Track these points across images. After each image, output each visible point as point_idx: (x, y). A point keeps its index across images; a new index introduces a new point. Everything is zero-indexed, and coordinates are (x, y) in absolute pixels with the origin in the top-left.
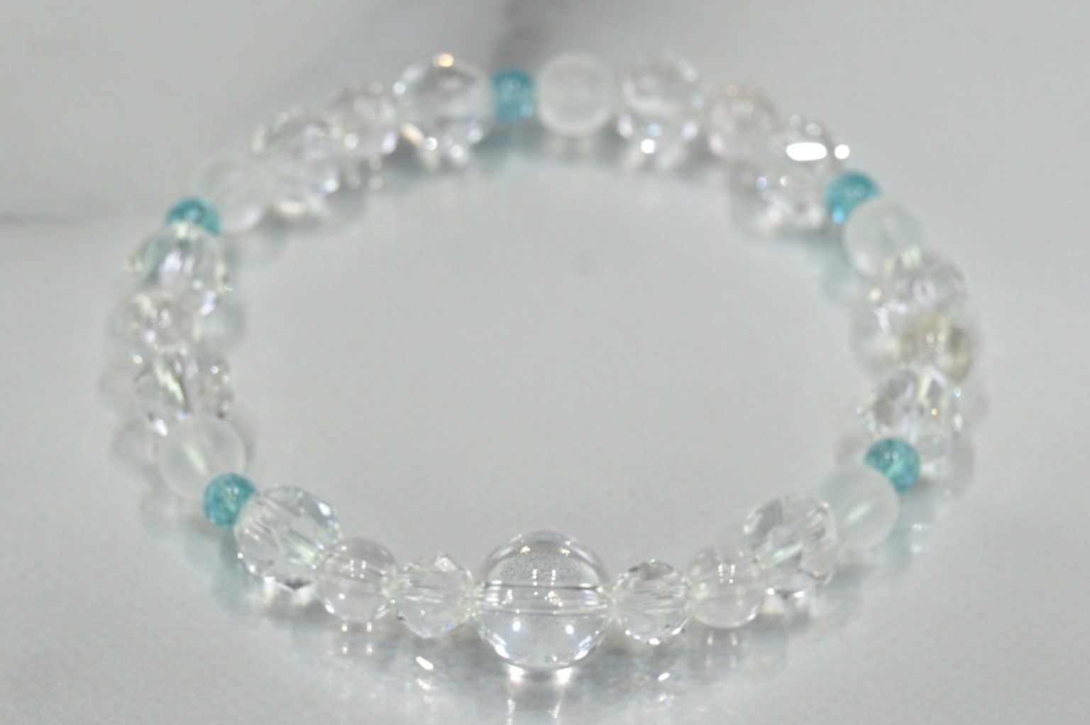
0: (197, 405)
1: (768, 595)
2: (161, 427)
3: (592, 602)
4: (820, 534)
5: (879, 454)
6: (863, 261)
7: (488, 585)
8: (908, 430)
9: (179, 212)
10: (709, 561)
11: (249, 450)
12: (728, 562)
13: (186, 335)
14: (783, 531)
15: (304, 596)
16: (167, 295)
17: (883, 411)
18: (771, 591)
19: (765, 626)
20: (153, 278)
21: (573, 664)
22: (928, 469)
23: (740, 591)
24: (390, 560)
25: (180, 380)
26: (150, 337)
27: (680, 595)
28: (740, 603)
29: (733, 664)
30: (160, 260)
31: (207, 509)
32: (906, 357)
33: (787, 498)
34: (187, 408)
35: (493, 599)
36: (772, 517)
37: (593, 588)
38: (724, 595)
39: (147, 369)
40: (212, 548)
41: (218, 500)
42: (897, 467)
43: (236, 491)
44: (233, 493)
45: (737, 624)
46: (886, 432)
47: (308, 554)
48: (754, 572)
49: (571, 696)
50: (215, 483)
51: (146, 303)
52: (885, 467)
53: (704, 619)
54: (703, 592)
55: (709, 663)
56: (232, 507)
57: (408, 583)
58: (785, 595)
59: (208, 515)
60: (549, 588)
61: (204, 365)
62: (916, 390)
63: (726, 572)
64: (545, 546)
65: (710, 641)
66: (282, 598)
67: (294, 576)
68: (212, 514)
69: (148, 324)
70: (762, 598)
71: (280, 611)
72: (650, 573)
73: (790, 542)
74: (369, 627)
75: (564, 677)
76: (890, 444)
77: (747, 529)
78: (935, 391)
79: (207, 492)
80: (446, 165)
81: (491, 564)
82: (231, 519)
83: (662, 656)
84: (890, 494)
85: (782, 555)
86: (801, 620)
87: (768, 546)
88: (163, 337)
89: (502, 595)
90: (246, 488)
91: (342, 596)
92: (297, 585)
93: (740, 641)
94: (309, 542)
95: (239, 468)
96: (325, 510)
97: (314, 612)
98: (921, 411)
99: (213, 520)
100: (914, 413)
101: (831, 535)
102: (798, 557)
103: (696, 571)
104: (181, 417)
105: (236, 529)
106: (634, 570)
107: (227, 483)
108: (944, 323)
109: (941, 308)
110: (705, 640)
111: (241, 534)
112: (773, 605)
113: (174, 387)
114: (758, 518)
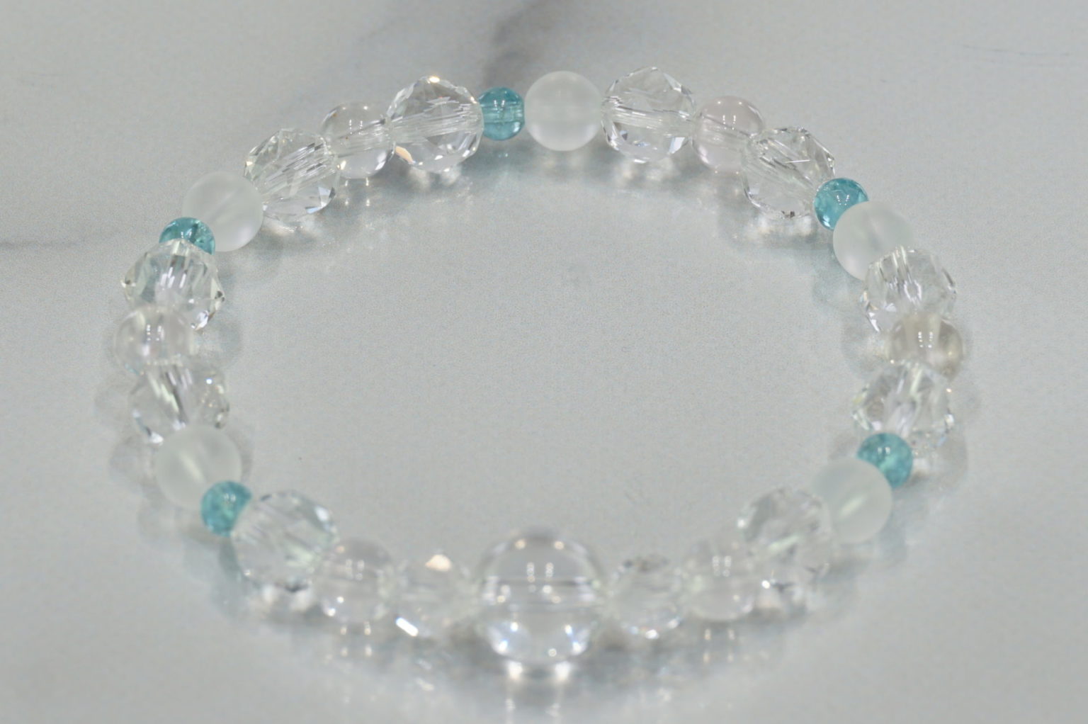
0: (194, 416)
1: (763, 588)
2: (158, 439)
3: (588, 597)
4: (814, 526)
5: (873, 447)
6: (852, 265)
7: (484, 583)
8: (900, 424)
9: (173, 231)
10: (704, 554)
11: (246, 461)
12: (723, 553)
13: (183, 349)
14: (776, 524)
15: (303, 600)
16: (161, 310)
17: (874, 407)
18: (766, 584)
19: (760, 619)
20: (148, 295)
21: (571, 659)
22: (920, 465)
23: (736, 583)
24: (386, 560)
25: (175, 392)
26: (146, 350)
27: (676, 587)
28: (736, 598)
29: (730, 658)
30: (154, 278)
31: (205, 516)
32: (896, 355)
33: (781, 491)
34: (182, 417)
35: (489, 596)
36: (765, 510)
37: (589, 583)
38: (720, 587)
39: (144, 382)
40: (212, 556)
41: (216, 507)
42: (890, 461)
43: (234, 498)
44: (229, 500)
45: (732, 616)
46: (878, 427)
47: (305, 558)
48: (749, 565)
49: (571, 691)
50: (212, 491)
51: (140, 318)
52: (879, 461)
53: (701, 613)
54: (699, 584)
55: (706, 657)
56: (229, 514)
57: (404, 582)
58: (781, 588)
59: (206, 522)
60: (544, 583)
61: (199, 377)
62: (907, 385)
63: (722, 565)
64: (540, 540)
65: (708, 635)
66: (281, 603)
67: (291, 580)
68: (210, 521)
69: (144, 339)
70: (758, 590)
71: (278, 617)
72: (645, 567)
73: (785, 534)
74: (368, 631)
75: (562, 672)
76: (882, 438)
77: (742, 523)
78: (926, 384)
79: (205, 498)
80: (437, 183)
81: (487, 561)
82: (228, 525)
83: (659, 649)
84: (884, 487)
85: (777, 547)
86: (798, 614)
87: (762, 540)
88: (158, 351)
89: (498, 593)
90: (242, 494)
91: (341, 600)
92: (295, 589)
93: (737, 634)
94: (307, 546)
95: (236, 476)
96: (322, 515)
97: (314, 615)
98: (913, 403)
99: (210, 528)
100: (906, 406)
101: (826, 528)
102: (792, 551)
103: (691, 564)
104: (178, 426)
105: (233, 534)
106: (628, 564)
107: (224, 490)
108: (934, 321)
109: (930, 306)
110: (702, 634)
111: (238, 539)
112: (770, 601)
113: (170, 398)
114: (753, 511)
